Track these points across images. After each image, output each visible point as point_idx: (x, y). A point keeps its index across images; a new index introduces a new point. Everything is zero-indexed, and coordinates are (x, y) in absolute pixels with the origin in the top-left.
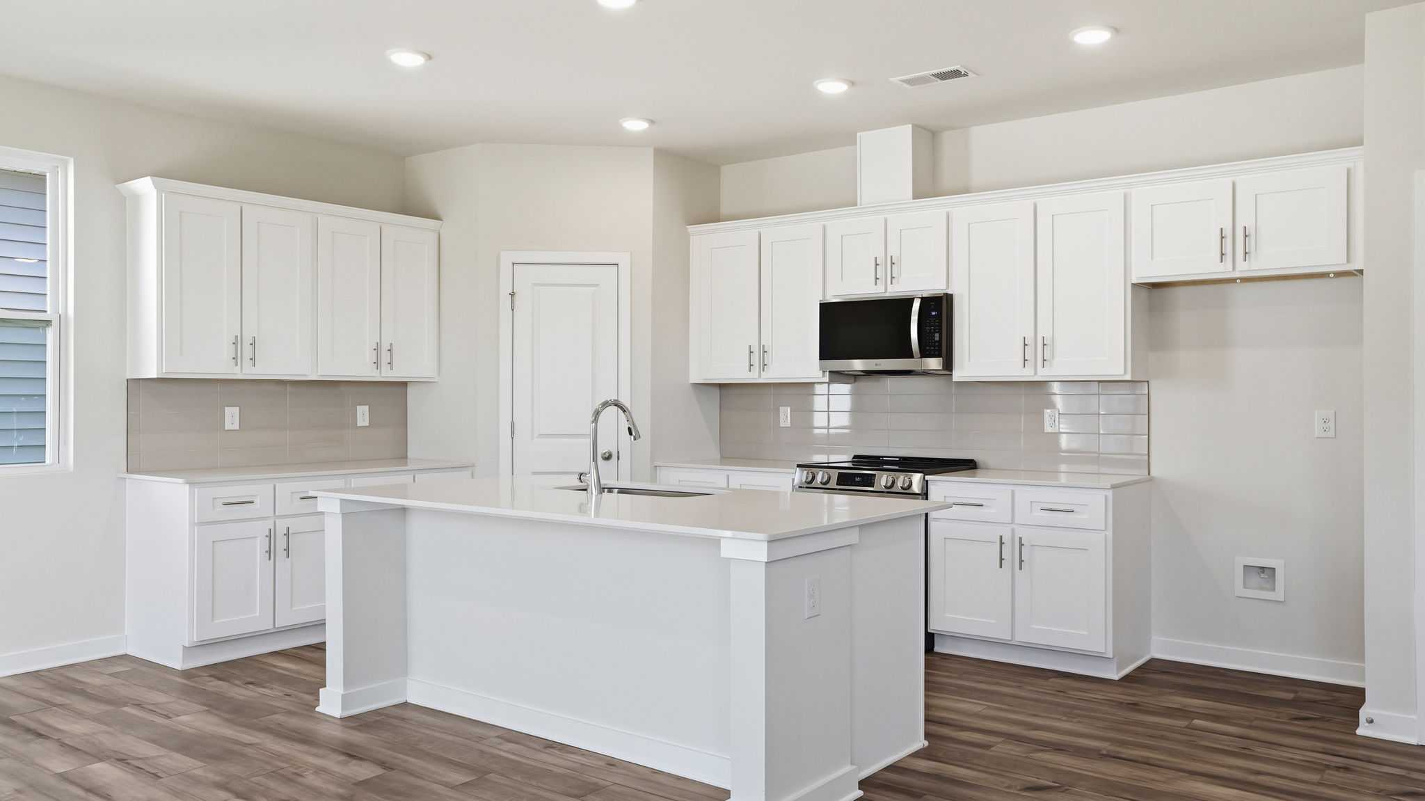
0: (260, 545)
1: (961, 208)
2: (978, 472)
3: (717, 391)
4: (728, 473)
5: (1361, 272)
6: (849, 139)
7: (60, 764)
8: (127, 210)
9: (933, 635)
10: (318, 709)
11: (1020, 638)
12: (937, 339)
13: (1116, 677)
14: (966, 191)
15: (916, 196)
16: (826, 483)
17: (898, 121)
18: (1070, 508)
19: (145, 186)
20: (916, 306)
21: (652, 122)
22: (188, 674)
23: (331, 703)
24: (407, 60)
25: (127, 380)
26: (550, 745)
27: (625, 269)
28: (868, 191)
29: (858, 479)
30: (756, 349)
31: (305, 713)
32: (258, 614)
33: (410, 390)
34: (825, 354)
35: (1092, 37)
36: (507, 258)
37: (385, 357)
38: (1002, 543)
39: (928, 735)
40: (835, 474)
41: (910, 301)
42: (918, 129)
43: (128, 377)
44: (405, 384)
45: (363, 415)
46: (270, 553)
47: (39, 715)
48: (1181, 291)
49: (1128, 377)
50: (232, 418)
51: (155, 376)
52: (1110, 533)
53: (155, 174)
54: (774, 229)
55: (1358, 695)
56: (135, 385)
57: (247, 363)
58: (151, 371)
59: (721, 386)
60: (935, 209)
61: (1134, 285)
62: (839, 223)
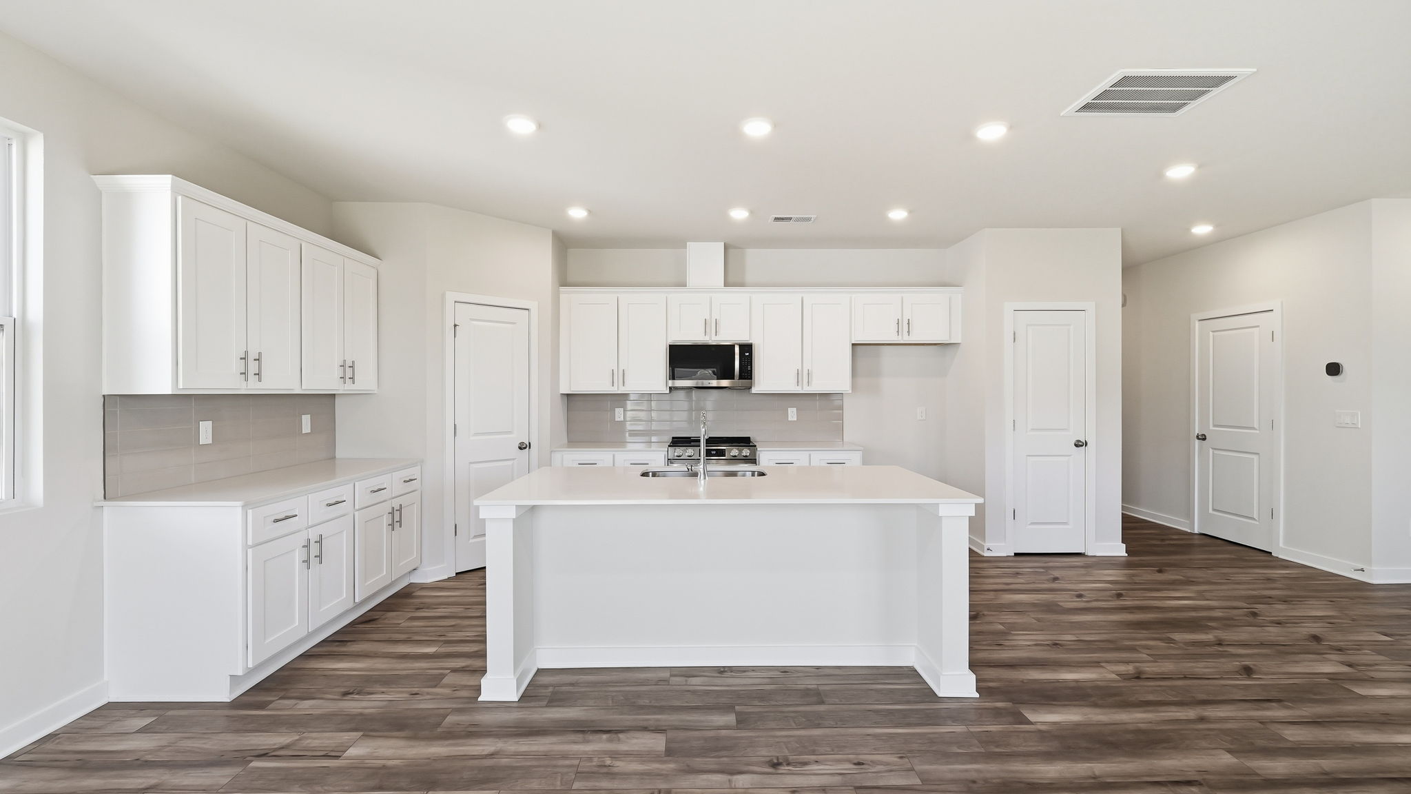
0: (299, 557)
1: (760, 295)
3: (566, 399)
4: (614, 453)
5: (956, 344)
6: (681, 245)
8: (103, 206)
10: (480, 699)
12: (749, 369)
14: (742, 285)
15: (727, 285)
16: (692, 456)
17: (714, 239)
18: (843, 462)
19: (155, 184)
20: (737, 349)
22: (236, 704)
24: (521, 126)
25: (104, 396)
26: (722, 671)
27: (534, 312)
28: (692, 278)
29: (714, 452)
30: (616, 372)
31: (466, 706)
32: (297, 624)
33: (337, 400)
34: (671, 375)
35: (898, 215)
36: (451, 297)
41: (733, 347)
43: (106, 392)
44: (333, 396)
45: (306, 423)
46: (309, 562)
49: (850, 391)
50: (206, 431)
54: (627, 296)
56: (112, 401)
57: (252, 379)
58: (163, 387)
59: (570, 395)
60: (737, 296)
61: (852, 344)
62: (676, 296)
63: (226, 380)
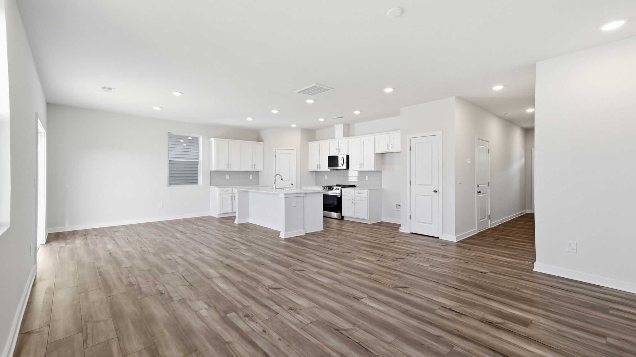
0: (230, 198)
1: (351, 139)
2: (356, 187)
3: (315, 172)
5: (400, 152)
6: (333, 126)
7: (196, 227)
8: (210, 143)
9: (343, 217)
11: (356, 217)
13: (370, 223)
14: (354, 136)
15: (344, 137)
16: (327, 189)
17: (341, 123)
18: (362, 193)
19: (212, 139)
21: (297, 125)
22: (218, 219)
23: (236, 222)
25: (210, 171)
27: (295, 150)
28: (336, 136)
29: (331, 188)
30: (319, 165)
31: (233, 223)
32: (230, 209)
34: (329, 166)
35: (357, 112)
36: (274, 149)
37: (254, 167)
38: (352, 200)
39: (324, 229)
40: (328, 187)
42: (344, 125)
44: (259, 171)
45: (251, 177)
46: (232, 199)
47: (195, 222)
48: (387, 154)
49: (375, 170)
50: (228, 177)
51: (214, 170)
52: (368, 198)
53: (214, 138)
54: (322, 143)
55: (399, 225)
56: (212, 172)
57: (229, 168)
58: (213, 169)
59: (316, 171)
60: (346, 139)
61: (376, 153)
62: (332, 142)
63: (224, 168)
